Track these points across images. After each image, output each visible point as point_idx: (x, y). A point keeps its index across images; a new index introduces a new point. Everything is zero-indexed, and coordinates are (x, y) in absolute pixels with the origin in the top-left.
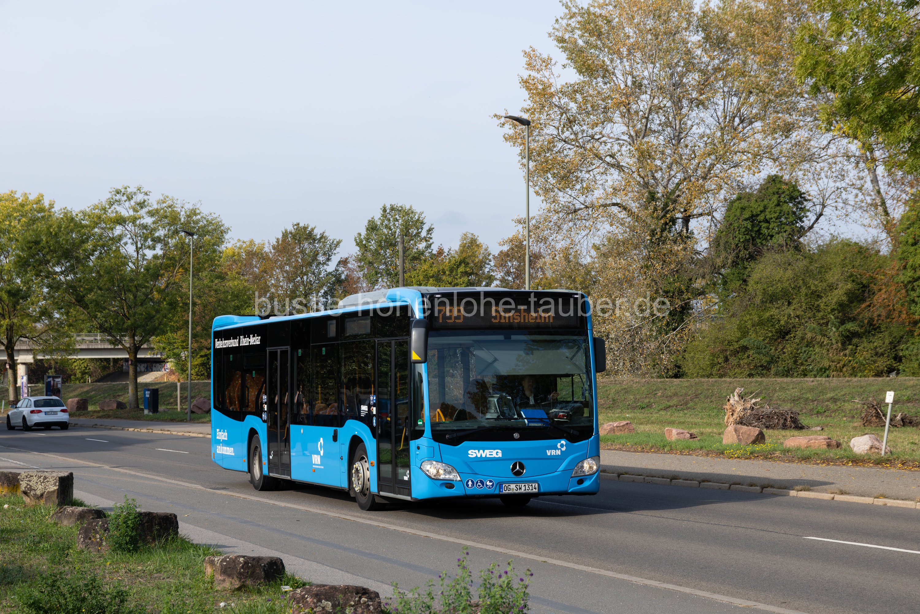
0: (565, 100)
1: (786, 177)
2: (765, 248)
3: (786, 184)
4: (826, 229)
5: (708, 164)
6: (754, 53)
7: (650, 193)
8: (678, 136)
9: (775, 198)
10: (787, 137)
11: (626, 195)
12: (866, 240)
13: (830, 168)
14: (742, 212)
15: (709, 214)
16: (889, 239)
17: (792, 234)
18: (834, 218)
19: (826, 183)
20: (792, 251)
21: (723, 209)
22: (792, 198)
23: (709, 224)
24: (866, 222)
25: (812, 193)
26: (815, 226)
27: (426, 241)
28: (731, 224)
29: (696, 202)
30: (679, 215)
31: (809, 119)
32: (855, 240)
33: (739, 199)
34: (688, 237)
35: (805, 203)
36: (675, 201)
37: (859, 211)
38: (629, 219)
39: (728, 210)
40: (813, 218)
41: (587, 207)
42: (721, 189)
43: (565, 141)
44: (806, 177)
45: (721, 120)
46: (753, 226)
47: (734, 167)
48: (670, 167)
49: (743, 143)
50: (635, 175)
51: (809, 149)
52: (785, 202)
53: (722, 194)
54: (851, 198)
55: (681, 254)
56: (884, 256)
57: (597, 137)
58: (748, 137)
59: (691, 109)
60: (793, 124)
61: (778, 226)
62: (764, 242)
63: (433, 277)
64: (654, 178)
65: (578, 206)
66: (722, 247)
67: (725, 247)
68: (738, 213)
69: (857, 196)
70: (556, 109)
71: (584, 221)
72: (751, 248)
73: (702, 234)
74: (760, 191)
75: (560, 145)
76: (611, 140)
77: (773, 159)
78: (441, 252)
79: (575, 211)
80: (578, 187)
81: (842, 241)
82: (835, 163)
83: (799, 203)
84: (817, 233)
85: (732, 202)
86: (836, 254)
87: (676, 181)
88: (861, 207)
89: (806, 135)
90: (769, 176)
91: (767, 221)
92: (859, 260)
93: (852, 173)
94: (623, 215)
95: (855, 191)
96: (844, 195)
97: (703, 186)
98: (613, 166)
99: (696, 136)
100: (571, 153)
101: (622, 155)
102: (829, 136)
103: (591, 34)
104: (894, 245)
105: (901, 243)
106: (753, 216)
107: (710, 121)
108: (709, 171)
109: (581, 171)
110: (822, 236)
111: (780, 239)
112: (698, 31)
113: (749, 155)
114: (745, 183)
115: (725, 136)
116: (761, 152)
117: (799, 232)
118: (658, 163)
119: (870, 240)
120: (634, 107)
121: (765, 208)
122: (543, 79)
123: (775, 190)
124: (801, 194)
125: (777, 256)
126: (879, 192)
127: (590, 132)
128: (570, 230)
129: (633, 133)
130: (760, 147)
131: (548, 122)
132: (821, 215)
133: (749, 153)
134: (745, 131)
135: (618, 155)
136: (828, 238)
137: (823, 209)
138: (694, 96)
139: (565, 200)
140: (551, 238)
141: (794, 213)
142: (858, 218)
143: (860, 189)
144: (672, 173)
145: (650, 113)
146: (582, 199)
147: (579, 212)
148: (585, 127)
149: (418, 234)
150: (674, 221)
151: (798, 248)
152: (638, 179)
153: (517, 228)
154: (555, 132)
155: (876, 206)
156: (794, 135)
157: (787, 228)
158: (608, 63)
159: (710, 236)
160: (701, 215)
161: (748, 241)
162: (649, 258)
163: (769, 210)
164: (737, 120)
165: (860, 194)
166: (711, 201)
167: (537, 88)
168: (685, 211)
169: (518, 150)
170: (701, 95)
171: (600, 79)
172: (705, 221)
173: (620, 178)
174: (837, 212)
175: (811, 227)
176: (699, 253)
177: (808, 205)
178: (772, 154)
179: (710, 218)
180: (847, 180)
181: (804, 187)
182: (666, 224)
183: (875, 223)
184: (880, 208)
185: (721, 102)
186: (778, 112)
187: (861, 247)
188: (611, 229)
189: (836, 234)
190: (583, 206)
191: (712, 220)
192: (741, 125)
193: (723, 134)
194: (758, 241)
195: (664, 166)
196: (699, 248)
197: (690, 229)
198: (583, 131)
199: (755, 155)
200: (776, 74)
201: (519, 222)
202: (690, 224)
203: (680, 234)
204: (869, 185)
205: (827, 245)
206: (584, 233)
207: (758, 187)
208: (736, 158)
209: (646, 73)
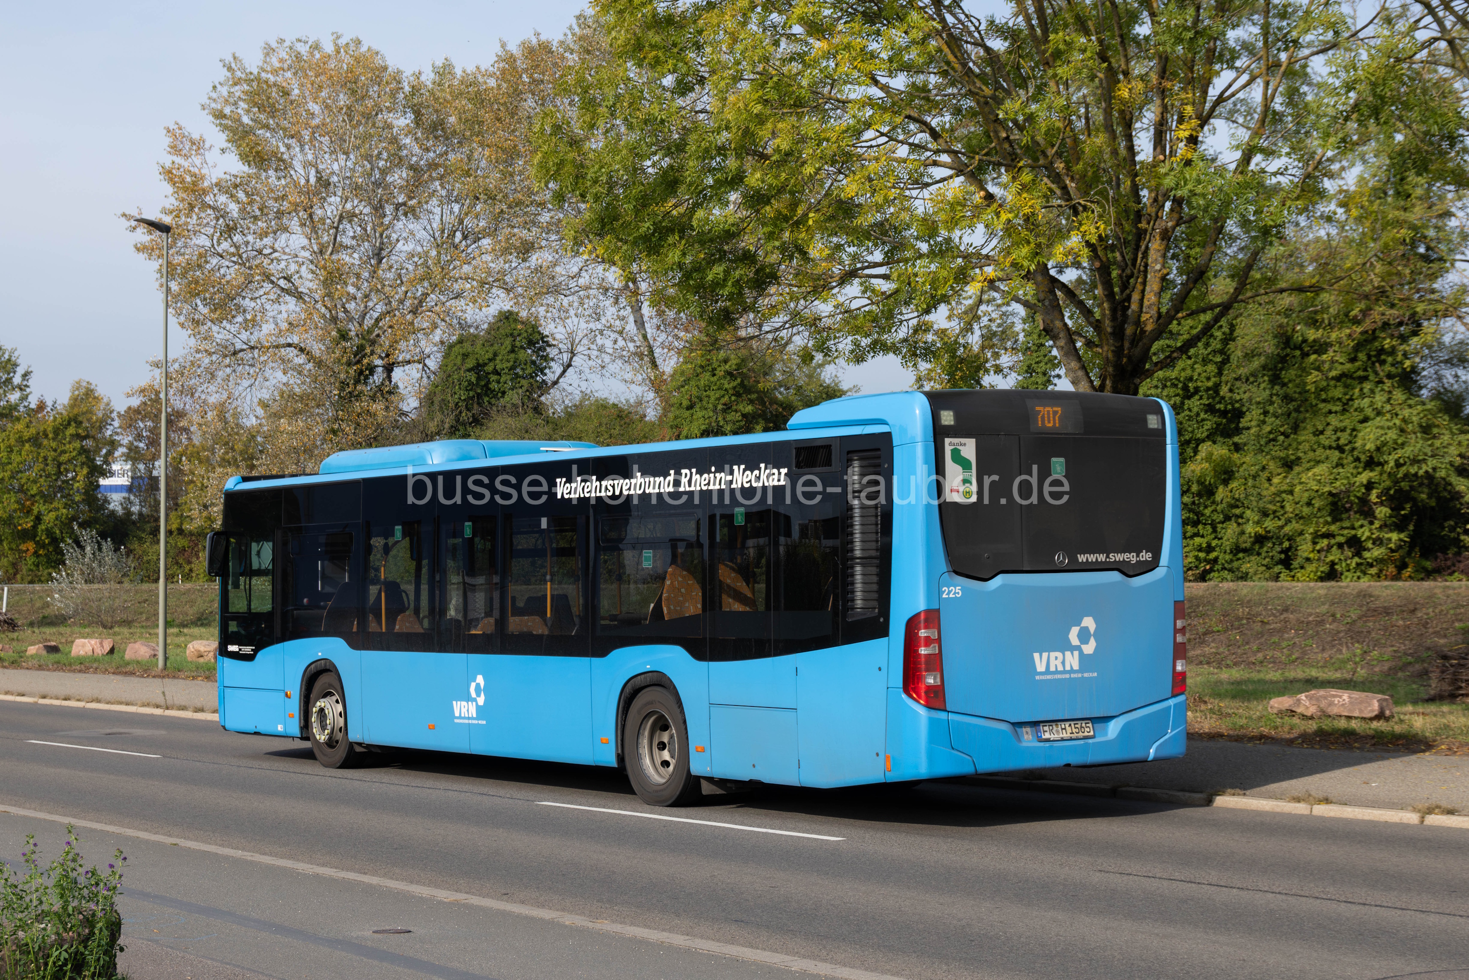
0: (223, 199)
1: (524, 314)
2: (494, 408)
3: (522, 323)
4: (575, 385)
5: (419, 293)
6: (482, 144)
7: (339, 331)
8: (378, 254)
9: (508, 342)
10: (524, 260)
11: (306, 331)
12: (627, 401)
13: (582, 304)
14: (463, 360)
15: (419, 362)
16: (657, 400)
17: (530, 391)
18: (587, 371)
19: (576, 323)
20: (530, 413)
21: (439, 355)
22: (531, 343)
23: (419, 375)
24: (629, 376)
25: (558, 336)
26: (561, 380)
27: (21, 389)
28: (449, 376)
29: (402, 345)
30: (378, 362)
31: (554, 237)
32: (612, 400)
33: (460, 342)
34: (390, 393)
35: (548, 349)
36: (373, 343)
37: (619, 362)
38: (310, 366)
39: (446, 356)
40: (559, 370)
41: (252, 348)
42: (436, 328)
43: (221, 256)
44: (549, 315)
45: (437, 235)
46: (479, 379)
47: (456, 298)
48: (367, 296)
49: (466, 266)
50: (319, 306)
51: (553, 278)
52: (522, 347)
53: (437, 336)
54: (608, 344)
55: (381, 414)
56: (651, 422)
57: (266, 252)
58: (474, 258)
59: (396, 218)
60: (533, 244)
61: (511, 380)
62: (493, 401)
63: (29, 440)
64: (346, 311)
65: (239, 346)
66: (436, 407)
67: (441, 407)
68: (459, 361)
69: (615, 342)
70: (209, 211)
71: (247, 367)
72: (476, 409)
73: (409, 389)
74: (488, 332)
75: (214, 261)
76: (286, 257)
77: (506, 289)
78: (41, 406)
79: (235, 353)
80: (240, 319)
81: (597, 401)
82: (588, 297)
83: (540, 349)
84: (564, 390)
85: (451, 347)
86: (588, 419)
87: (376, 315)
88: (621, 357)
89: (550, 258)
90: (500, 312)
91: (496, 372)
92: (618, 428)
93: (611, 311)
94: (301, 360)
95: (614, 336)
96: (599, 341)
97: (412, 323)
98: (288, 292)
99: (403, 255)
100: (231, 272)
101: (301, 277)
102: (580, 261)
103: (261, 108)
104: (664, 409)
105: (672, 406)
106: (479, 365)
107: (422, 235)
108: (421, 302)
109: (244, 298)
110: (571, 394)
111: (513, 397)
112: (405, 113)
113: (475, 283)
114: (468, 320)
115: (443, 257)
116: (491, 279)
117: (539, 388)
118: (351, 289)
119: (632, 401)
120: (319, 212)
121: (495, 355)
122: (191, 169)
123: (508, 331)
124: (543, 337)
125: (510, 420)
126: (645, 337)
127: (259, 244)
128: (227, 379)
129: (316, 248)
130: (489, 273)
131: (197, 228)
132: (569, 365)
133: (474, 280)
134: (470, 250)
135: (296, 277)
136: (578, 397)
137: (571, 359)
138: (401, 199)
139: (220, 336)
140: (200, 389)
141: (534, 362)
142: (617, 371)
143: (621, 333)
144: (371, 304)
145: (340, 221)
146: (244, 336)
147: (241, 355)
148: (250, 238)
149: (9, 381)
150: (372, 369)
151: (538, 410)
152: (323, 310)
153: (152, 373)
154: (208, 243)
155: (641, 356)
156: (534, 257)
157: (524, 382)
158: (283, 149)
159: (421, 392)
160: (409, 362)
161: (472, 398)
162: (337, 419)
163: (500, 357)
164: (459, 235)
165: (620, 339)
166: (423, 343)
167: (183, 181)
168: (388, 355)
169: (155, 265)
170: (411, 198)
171: (271, 172)
172: (415, 371)
173: (298, 309)
174: (591, 363)
175: (556, 383)
176: (405, 414)
177: (552, 352)
178: (506, 283)
179: (420, 366)
180: (603, 320)
181: (548, 328)
182: (361, 373)
183: (640, 378)
184: (646, 358)
185: (437, 210)
186: (513, 227)
187: (621, 410)
188: (285, 379)
189: (588, 392)
190: (245, 347)
191: (423, 370)
192: (464, 243)
193: (439, 253)
194: (486, 399)
195: (359, 295)
196: (406, 409)
197: (394, 381)
198: (247, 243)
199: (483, 283)
200: (512, 175)
201: (157, 365)
202: (393, 374)
203: (380, 388)
204: (631, 327)
205: (575, 406)
206: (246, 383)
207: (486, 326)
208: (456, 287)
209: (336, 167)
